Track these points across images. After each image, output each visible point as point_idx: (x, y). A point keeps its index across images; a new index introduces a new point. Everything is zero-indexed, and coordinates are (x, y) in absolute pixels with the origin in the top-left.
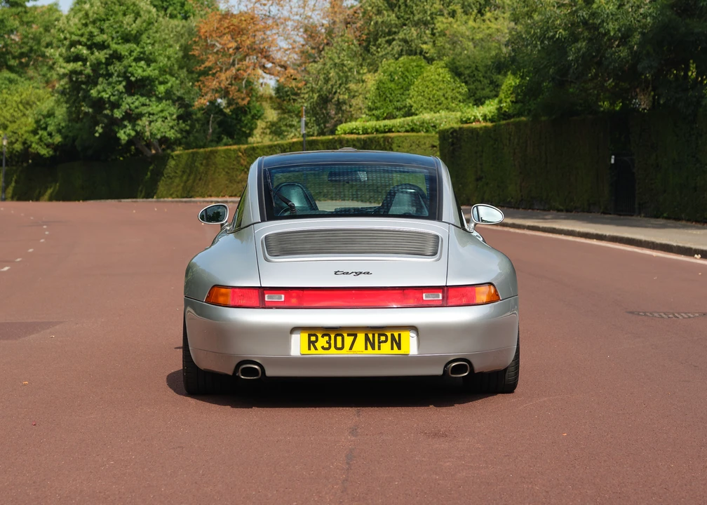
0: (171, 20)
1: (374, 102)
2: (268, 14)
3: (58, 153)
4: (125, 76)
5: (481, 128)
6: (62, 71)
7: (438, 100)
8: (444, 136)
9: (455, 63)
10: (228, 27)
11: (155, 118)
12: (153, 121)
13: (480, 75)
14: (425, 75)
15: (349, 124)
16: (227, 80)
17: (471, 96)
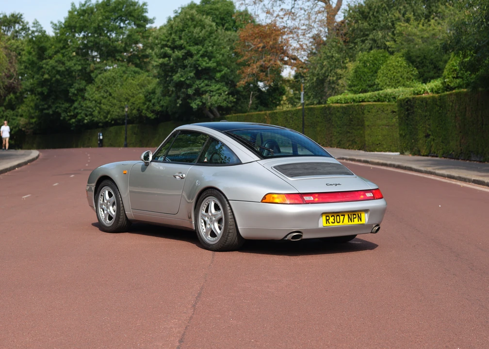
0: (226, 32)
1: (352, 81)
2: (286, 25)
3: (159, 116)
4: (195, 67)
5: (429, 98)
6: (155, 64)
7: (397, 80)
8: (401, 104)
9: (409, 54)
10: (258, 33)
11: (214, 93)
12: (213, 96)
13: (428, 62)
14: (388, 62)
15: (336, 96)
16: (257, 68)
17: (420, 77)
